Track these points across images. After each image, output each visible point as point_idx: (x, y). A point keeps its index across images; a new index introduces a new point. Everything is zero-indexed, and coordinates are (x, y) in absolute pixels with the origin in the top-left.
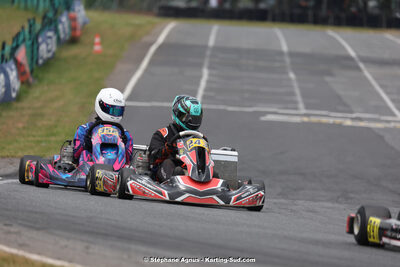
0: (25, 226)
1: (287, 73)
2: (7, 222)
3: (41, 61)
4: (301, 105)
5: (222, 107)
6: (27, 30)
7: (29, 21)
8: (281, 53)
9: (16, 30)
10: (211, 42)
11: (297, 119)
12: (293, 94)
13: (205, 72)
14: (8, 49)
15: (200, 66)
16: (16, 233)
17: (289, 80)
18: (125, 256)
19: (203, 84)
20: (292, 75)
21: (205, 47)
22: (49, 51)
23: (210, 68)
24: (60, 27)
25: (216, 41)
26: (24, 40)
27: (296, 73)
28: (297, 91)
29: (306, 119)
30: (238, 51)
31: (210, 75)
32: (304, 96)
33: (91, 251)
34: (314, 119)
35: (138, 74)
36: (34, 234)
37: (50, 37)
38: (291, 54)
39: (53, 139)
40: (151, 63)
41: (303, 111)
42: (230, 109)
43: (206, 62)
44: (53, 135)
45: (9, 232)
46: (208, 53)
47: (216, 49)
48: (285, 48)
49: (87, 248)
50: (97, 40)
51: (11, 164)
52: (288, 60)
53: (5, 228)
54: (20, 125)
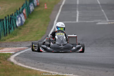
1: (101, 10)
2: (38, 62)
3: (31, 12)
4: (107, 19)
5: (84, 21)
6: (25, 4)
7: (25, 1)
8: (98, 4)
9: (23, 4)
11: (107, 23)
12: (104, 16)
13: (78, 12)
14: (21, 10)
15: (76, 10)
17: (102, 12)
18: (78, 70)
19: (78, 15)
20: (103, 11)
21: (76, 5)
22: (32, 9)
23: (79, 10)
24: (34, 2)
26: (25, 7)
27: (104, 10)
28: (105, 15)
29: (109, 23)
30: (86, 5)
31: (79, 13)
32: (107, 16)
33: (67, 69)
34: (112, 23)
35: (59, 14)
37: (32, 5)
38: (101, 5)
39: (38, 35)
40: (62, 10)
41: (108, 21)
42: (87, 22)
43: (77, 9)
44: (38, 33)
45: (40, 65)
46: (77, 6)
47: (80, 5)
48: (99, 3)
50: (45, 5)
51: (29, 43)
52: (101, 6)
54: (28, 31)
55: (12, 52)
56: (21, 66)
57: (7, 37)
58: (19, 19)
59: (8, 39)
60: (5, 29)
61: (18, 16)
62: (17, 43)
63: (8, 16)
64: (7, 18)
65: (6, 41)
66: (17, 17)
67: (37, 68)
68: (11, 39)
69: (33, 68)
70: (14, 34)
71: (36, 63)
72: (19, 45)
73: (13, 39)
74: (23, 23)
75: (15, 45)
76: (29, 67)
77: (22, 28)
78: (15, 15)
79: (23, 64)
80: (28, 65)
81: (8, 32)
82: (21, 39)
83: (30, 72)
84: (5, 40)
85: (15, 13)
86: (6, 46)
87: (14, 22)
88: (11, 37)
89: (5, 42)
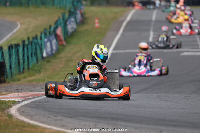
0: (65, 116)
2: (56, 115)
3: (69, 34)
6: (62, 19)
7: (62, 13)
9: (56, 19)
10: (154, 18)
12: (196, 41)
13: (152, 34)
14: (53, 29)
15: (149, 31)
16: (59, 120)
19: (151, 39)
21: (151, 21)
22: (72, 28)
23: (154, 31)
25: (156, 17)
26: (60, 24)
31: (154, 35)
33: (98, 126)
35: (118, 37)
36: (69, 119)
37: (73, 22)
40: (125, 31)
43: (152, 28)
45: (57, 120)
46: (153, 24)
47: (157, 22)
49: (96, 125)
50: (97, 21)
53: (55, 117)
54: (61, 66)
55: (17, 100)
56: (23, 121)
57: (23, 75)
58: (49, 44)
59: (25, 78)
60: (21, 61)
61: (46, 40)
62: (38, 86)
63: (29, 38)
64: (27, 43)
65: (20, 82)
66: (45, 42)
67: (49, 125)
68: (29, 78)
69: (41, 124)
70: (36, 70)
71: (52, 116)
72: (40, 88)
73: (33, 78)
74: (54, 52)
75: (33, 89)
76: (37, 123)
77: (53, 61)
78: (41, 39)
79: (27, 118)
80: (36, 120)
81: (26, 67)
82: (47, 79)
83: (34, 129)
84: (19, 80)
85: (42, 33)
86: (17, 90)
87: (39, 50)
88: (31, 76)
89: (18, 82)
